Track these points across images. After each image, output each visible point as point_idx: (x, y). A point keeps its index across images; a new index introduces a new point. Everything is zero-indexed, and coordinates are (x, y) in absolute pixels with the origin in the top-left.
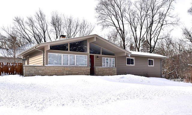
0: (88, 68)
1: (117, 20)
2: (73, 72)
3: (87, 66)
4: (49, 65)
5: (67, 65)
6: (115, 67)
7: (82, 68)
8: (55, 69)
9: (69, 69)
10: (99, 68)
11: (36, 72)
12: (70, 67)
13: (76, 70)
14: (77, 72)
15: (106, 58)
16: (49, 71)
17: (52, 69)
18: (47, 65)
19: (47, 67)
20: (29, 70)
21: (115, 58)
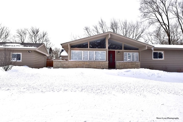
0: (106, 63)
1: (161, 16)
2: (92, 66)
3: (105, 60)
4: (71, 60)
5: (87, 60)
6: (138, 61)
7: (100, 63)
8: (77, 64)
9: (88, 63)
10: (120, 62)
11: (62, 65)
12: (89, 61)
13: (95, 64)
14: (96, 66)
15: (128, 53)
16: (71, 65)
17: (74, 63)
18: (70, 60)
19: (70, 61)
20: (56, 64)
21: (139, 52)
